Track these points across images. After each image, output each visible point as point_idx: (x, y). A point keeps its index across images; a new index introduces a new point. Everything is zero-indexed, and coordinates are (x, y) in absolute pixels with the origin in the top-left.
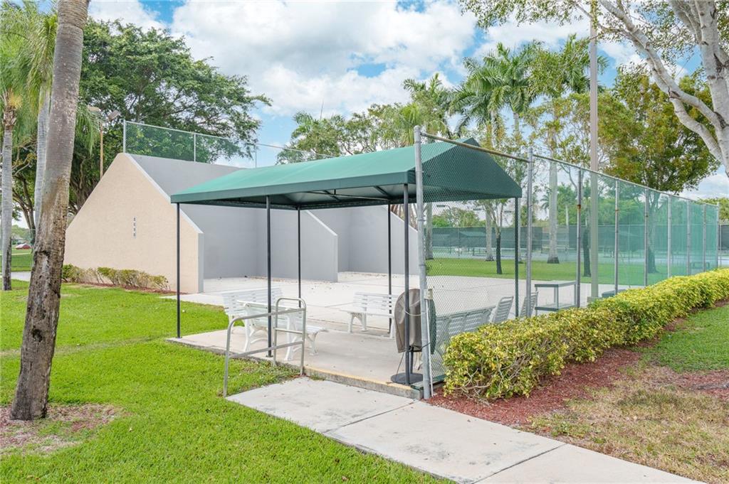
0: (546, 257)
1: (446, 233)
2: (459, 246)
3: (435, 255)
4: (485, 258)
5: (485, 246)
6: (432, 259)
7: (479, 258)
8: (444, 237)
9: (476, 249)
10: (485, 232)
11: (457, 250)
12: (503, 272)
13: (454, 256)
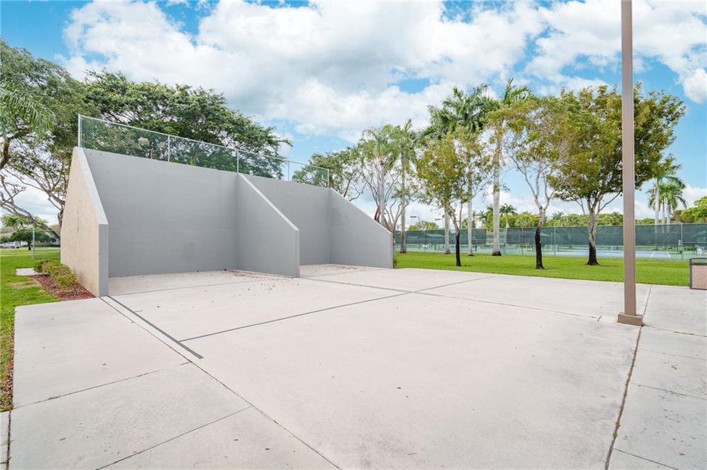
0: (490, 251)
1: (416, 235)
2: (426, 243)
3: (408, 250)
4: (444, 252)
5: (444, 243)
6: (405, 252)
7: (439, 251)
8: (415, 238)
9: (437, 245)
10: (444, 235)
11: (424, 246)
12: (462, 264)
13: (422, 250)
